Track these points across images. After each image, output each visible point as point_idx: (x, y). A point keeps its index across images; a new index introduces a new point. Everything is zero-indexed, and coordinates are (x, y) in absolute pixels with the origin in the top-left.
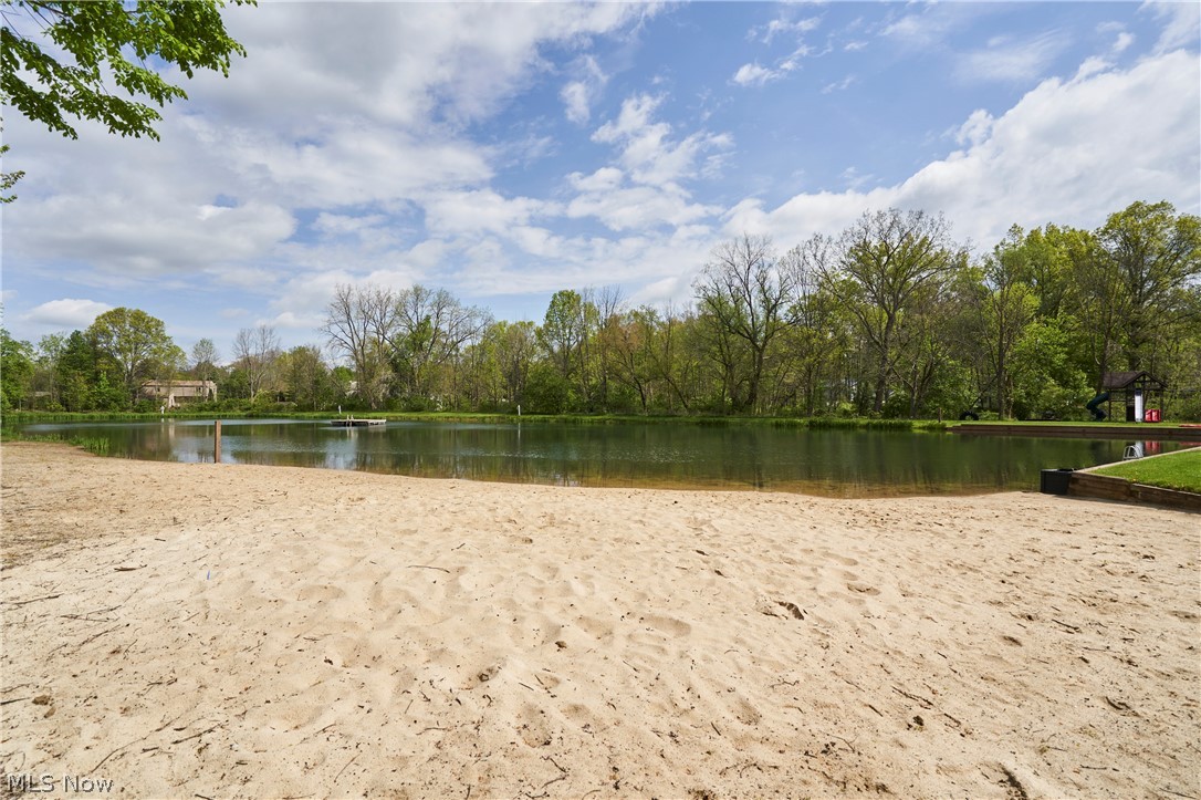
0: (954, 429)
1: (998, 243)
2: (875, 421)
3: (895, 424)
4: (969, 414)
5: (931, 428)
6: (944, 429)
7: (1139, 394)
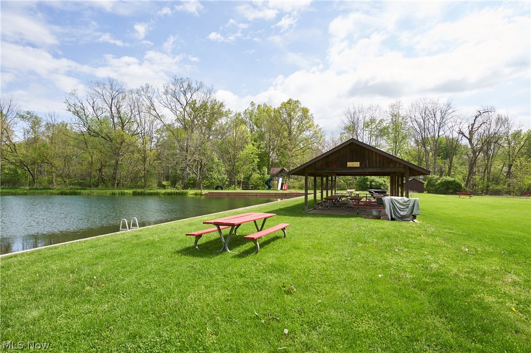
0: (206, 195)
1: (246, 109)
2: (178, 191)
3: (179, 192)
4: (220, 187)
5: (196, 194)
6: (201, 195)
7: (281, 177)
